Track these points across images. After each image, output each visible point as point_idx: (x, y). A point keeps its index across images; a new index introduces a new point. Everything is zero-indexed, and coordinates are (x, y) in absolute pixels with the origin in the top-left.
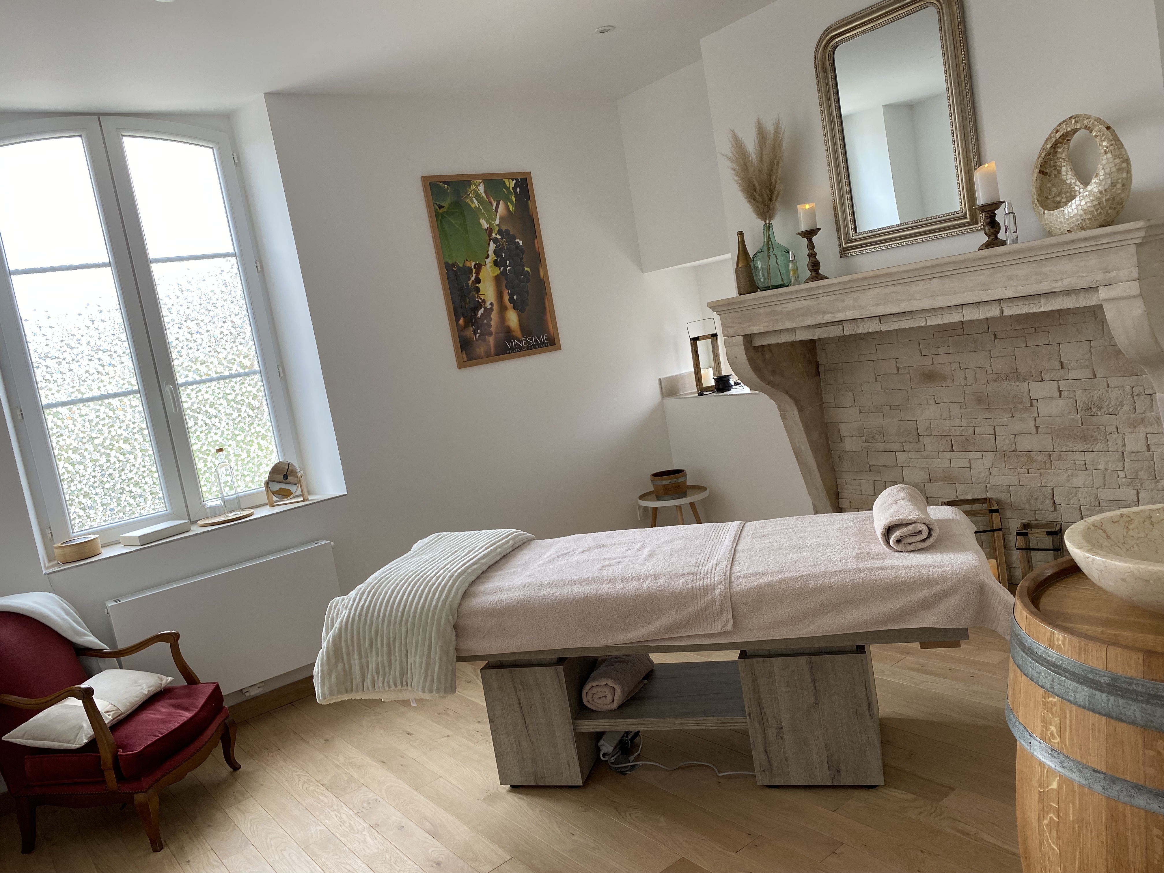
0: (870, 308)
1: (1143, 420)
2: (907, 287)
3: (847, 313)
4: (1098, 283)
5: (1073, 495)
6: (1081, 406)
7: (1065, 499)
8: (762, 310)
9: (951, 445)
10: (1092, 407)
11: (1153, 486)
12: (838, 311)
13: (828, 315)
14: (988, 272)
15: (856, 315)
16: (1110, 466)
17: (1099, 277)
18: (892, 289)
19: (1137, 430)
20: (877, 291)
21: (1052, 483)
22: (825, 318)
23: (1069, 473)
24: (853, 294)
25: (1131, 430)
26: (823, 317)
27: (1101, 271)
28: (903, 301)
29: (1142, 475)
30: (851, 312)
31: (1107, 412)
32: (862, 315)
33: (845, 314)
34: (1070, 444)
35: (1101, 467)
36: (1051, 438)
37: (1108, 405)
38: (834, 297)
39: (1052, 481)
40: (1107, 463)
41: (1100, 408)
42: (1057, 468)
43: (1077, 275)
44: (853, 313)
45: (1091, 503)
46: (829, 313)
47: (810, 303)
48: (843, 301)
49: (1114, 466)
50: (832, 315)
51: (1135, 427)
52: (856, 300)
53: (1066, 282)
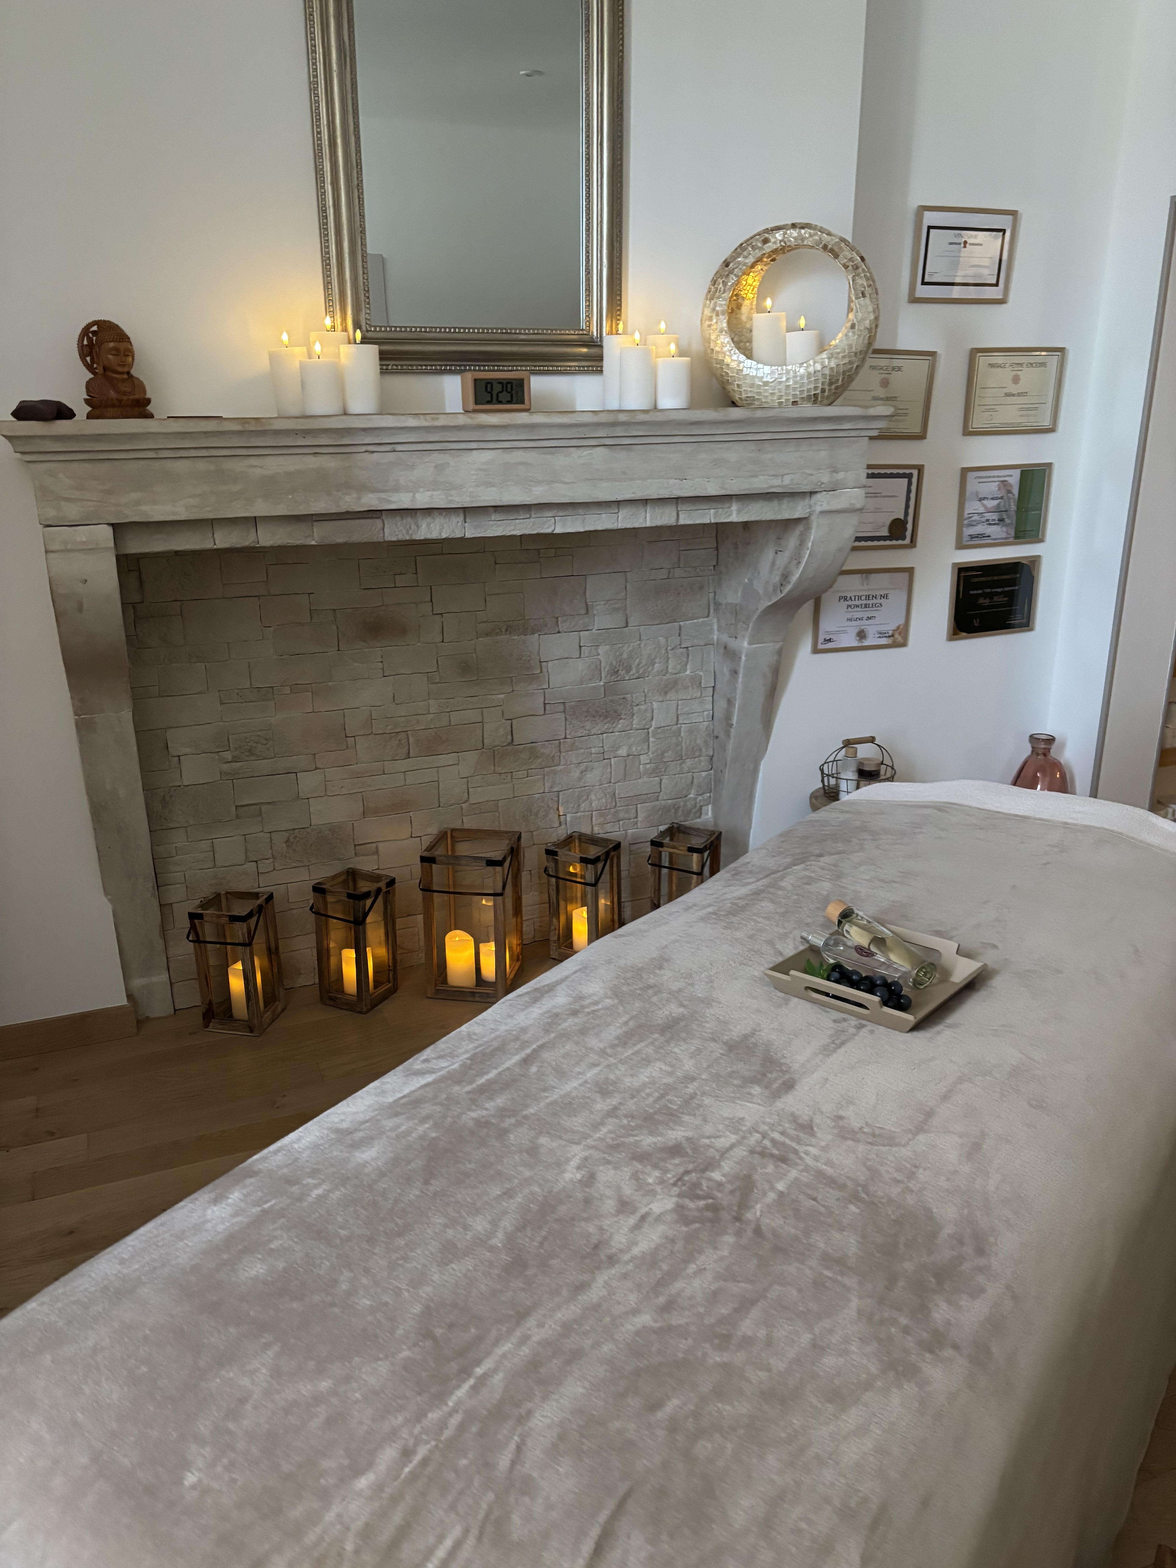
0: (471, 489)
1: (676, 682)
2: (549, 457)
3: (417, 496)
4: (823, 486)
5: (584, 798)
6: (606, 669)
7: (573, 807)
8: (182, 466)
9: (406, 748)
10: (620, 669)
11: (678, 769)
12: (397, 489)
13: (371, 495)
14: (688, 448)
15: (438, 500)
16: (634, 749)
17: (825, 478)
18: (518, 456)
19: (668, 697)
20: (487, 456)
21: (560, 786)
22: (363, 501)
23: (583, 766)
24: (435, 455)
25: (661, 699)
26: (359, 498)
27: (829, 470)
28: (539, 482)
29: (669, 755)
30: (429, 493)
31: (637, 675)
32: (451, 501)
33: (414, 496)
34: (588, 725)
35: (623, 752)
36: (564, 719)
37: (638, 665)
38: (391, 457)
39: (560, 783)
40: (630, 747)
41: (628, 669)
42: (569, 763)
43: (802, 471)
44: (431, 496)
45: (607, 805)
46: (374, 490)
47: (330, 463)
48: (412, 467)
49: (639, 748)
50: (383, 495)
51: (666, 693)
52: (440, 468)
53: (787, 480)
